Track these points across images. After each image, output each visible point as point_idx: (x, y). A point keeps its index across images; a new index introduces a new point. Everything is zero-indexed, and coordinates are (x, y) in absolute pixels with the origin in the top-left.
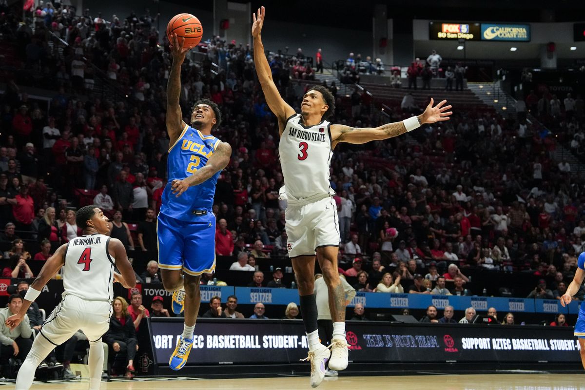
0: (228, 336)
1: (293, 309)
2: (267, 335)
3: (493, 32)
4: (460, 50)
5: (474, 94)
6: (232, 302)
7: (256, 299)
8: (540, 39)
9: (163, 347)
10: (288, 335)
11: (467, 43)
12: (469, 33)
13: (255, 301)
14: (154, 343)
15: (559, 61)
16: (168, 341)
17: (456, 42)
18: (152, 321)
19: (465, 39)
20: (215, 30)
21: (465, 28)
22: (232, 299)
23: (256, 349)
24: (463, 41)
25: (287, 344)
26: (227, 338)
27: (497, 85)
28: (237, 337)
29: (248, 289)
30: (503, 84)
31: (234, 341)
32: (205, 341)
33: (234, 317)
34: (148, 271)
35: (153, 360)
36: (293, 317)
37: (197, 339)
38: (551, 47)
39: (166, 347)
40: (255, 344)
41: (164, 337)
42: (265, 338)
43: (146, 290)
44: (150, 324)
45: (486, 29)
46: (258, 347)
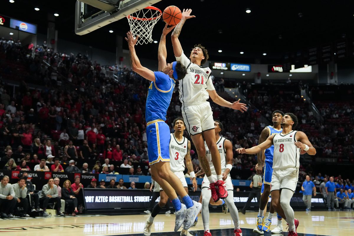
0: (119, 197)
1: (148, 185)
2: (136, 196)
3: (235, 67)
4: (222, 74)
5: (227, 93)
6: (121, 181)
7: (132, 180)
8: (255, 71)
9: (89, 202)
10: (145, 196)
11: (225, 71)
12: (226, 67)
13: (131, 181)
14: (85, 200)
15: (262, 81)
16: (92, 199)
17: (220, 71)
18: (84, 190)
19: (224, 70)
20: (117, 61)
21: (224, 65)
22: (121, 180)
23: (131, 202)
24: (223, 71)
25: (145, 200)
26: (118, 197)
27: (237, 89)
28: (123, 197)
29: (128, 176)
30: (239, 89)
31: (121, 199)
32: (108, 199)
33: (122, 188)
34: (83, 168)
35: (84, 207)
36: (147, 188)
37: (105, 198)
38: (259, 74)
39: (91, 202)
40: (131, 200)
41: (90, 197)
42: (135, 197)
43: (83, 176)
44: (84, 191)
45: (232, 66)
46: (132, 201)
